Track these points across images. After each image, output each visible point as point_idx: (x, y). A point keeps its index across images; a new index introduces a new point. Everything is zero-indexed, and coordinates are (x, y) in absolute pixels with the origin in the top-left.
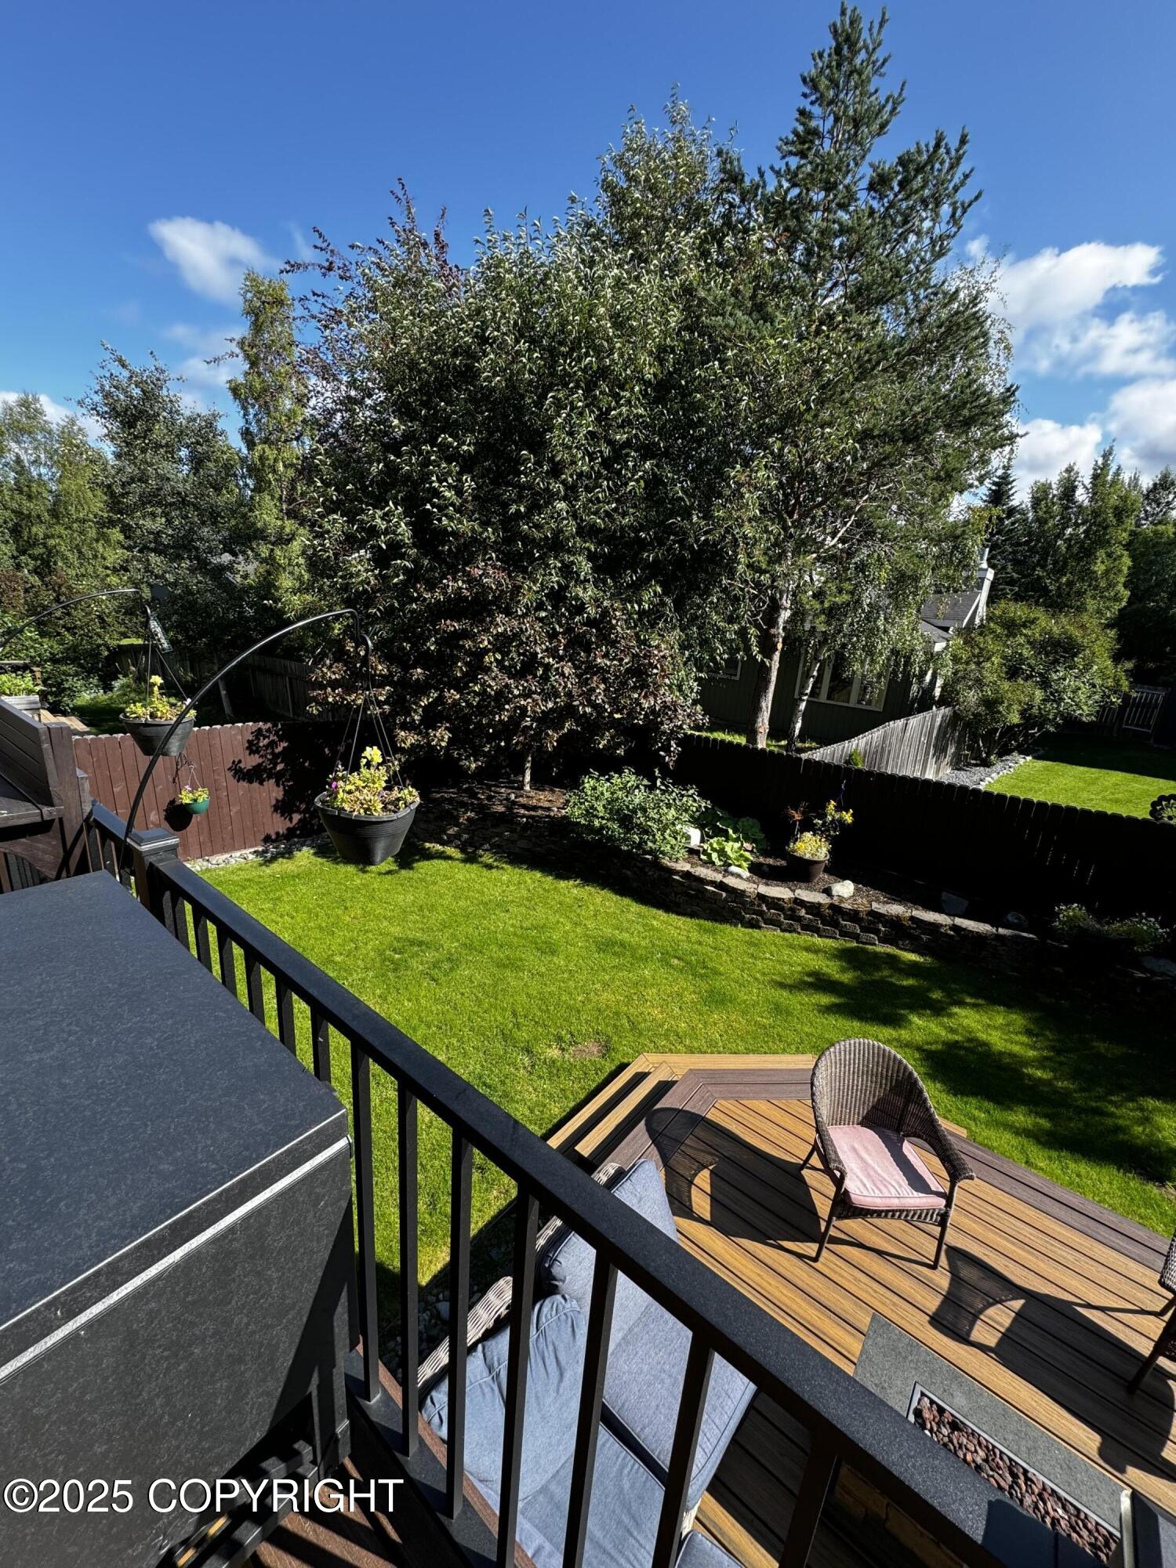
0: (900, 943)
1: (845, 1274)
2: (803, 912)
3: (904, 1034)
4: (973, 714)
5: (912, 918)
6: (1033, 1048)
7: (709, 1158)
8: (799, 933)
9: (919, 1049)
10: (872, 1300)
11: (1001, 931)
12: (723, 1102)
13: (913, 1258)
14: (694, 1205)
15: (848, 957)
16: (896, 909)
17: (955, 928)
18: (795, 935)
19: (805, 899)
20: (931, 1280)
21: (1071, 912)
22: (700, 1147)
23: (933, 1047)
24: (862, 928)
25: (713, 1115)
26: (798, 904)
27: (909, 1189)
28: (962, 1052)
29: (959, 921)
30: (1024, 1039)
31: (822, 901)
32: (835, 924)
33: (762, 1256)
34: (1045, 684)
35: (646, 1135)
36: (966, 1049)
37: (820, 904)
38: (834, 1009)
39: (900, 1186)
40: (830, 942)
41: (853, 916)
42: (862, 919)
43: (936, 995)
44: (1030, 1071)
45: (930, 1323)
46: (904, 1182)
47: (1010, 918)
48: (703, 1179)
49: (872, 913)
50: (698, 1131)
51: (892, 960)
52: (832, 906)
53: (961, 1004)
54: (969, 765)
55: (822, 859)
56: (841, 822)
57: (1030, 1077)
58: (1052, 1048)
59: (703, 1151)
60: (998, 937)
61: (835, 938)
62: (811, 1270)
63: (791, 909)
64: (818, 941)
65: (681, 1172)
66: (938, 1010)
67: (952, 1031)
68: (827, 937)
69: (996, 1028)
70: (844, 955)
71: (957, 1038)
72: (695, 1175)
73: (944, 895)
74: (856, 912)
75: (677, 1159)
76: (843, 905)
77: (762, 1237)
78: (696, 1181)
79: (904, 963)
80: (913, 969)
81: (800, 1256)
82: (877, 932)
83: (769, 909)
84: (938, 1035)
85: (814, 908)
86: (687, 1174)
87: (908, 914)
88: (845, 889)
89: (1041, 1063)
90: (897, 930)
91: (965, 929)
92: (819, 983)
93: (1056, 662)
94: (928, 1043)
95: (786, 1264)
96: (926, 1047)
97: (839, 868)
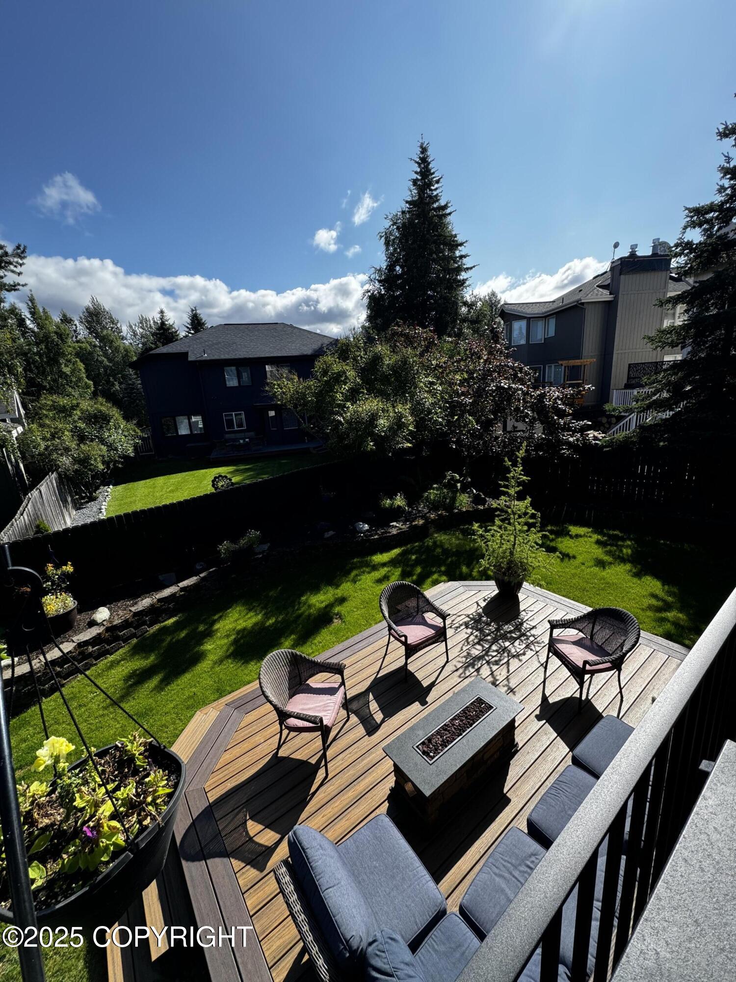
0: (160, 619)
1: (338, 764)
2: (90, 649)
3: (211, 658)
4: (73, 471)
5: (159, 600)
6: (257, 615)
7: (241, 815)
8: (95, 664)
9: (228, 657)
10: (353, 758)
11: (202, 575)
12: (208, 783)
13: (341, 725)
14: (266, 844)
15: (139, 650)
16: (145, 602)
17: (182, 589)
18: (93, 668)
19: (85, 639)
20: (352, 724)
21: (224, 547)
22: (229, 819)
23: (230, 651)
24: (135, 628)
25: (213, 797)
26: (84, 646)
27: (332, 697)
28: (242, 641)
29: (182, 584)
30: (252, 614)
31: (99, 632)
32: (116, 638)
33: (314, 809)
34: (102, 441)
35: (197, 863)
36: (242, 638)
37: (99, 634)
38: (164, 683)
39: (330, 700)
40: (121, 651)
41: (126, 624)
42: (132, 622)
43: (201, 628)
44: (268, 624)
45: (369, 736)
46: (328, 697)
47: (198, 567)
48: (253, 827)
49: (136, 614)
50: (217, 815)
51: (165, 630)
52: (108, 630)
53: (214, 622)
54: (82, 504)
55: (73, 607)
56: (65, 575)
57: (270, 626)
58: (263, 608)
59: (233, 818)
60: (203, 579)
61: (122, 647)
62: (331, 781)
63: (80, 653)
64: (111, 658)
65: (240, 844)
66: (209, 634)
67: (228, 636)
68: (116, 651)
69: (238, 619)
70: (136, 651)
71: (233, 637)
72: (247, 833)
73: (161, 578)
74: (126, 621)
75: (230, 843)
76: (115, 623)
77: (304, 803)
78: (252, 834)
79: (170, 626)
80: (178, 626)
81: (321, 785)
82: (144, 623)
83: (62, 667)
84: (225, 644)
85: (96, 640)
86: (244, 839)
87: (155, 600)
88: (102, 614)
89: (267, 617)
90: (155, 613)
91: (188, 586)
92: (138, 678)
93: (101, 427)
94: (227, 651)
95: (322, 795)
96: (228, 653)
97: (87, 604)
